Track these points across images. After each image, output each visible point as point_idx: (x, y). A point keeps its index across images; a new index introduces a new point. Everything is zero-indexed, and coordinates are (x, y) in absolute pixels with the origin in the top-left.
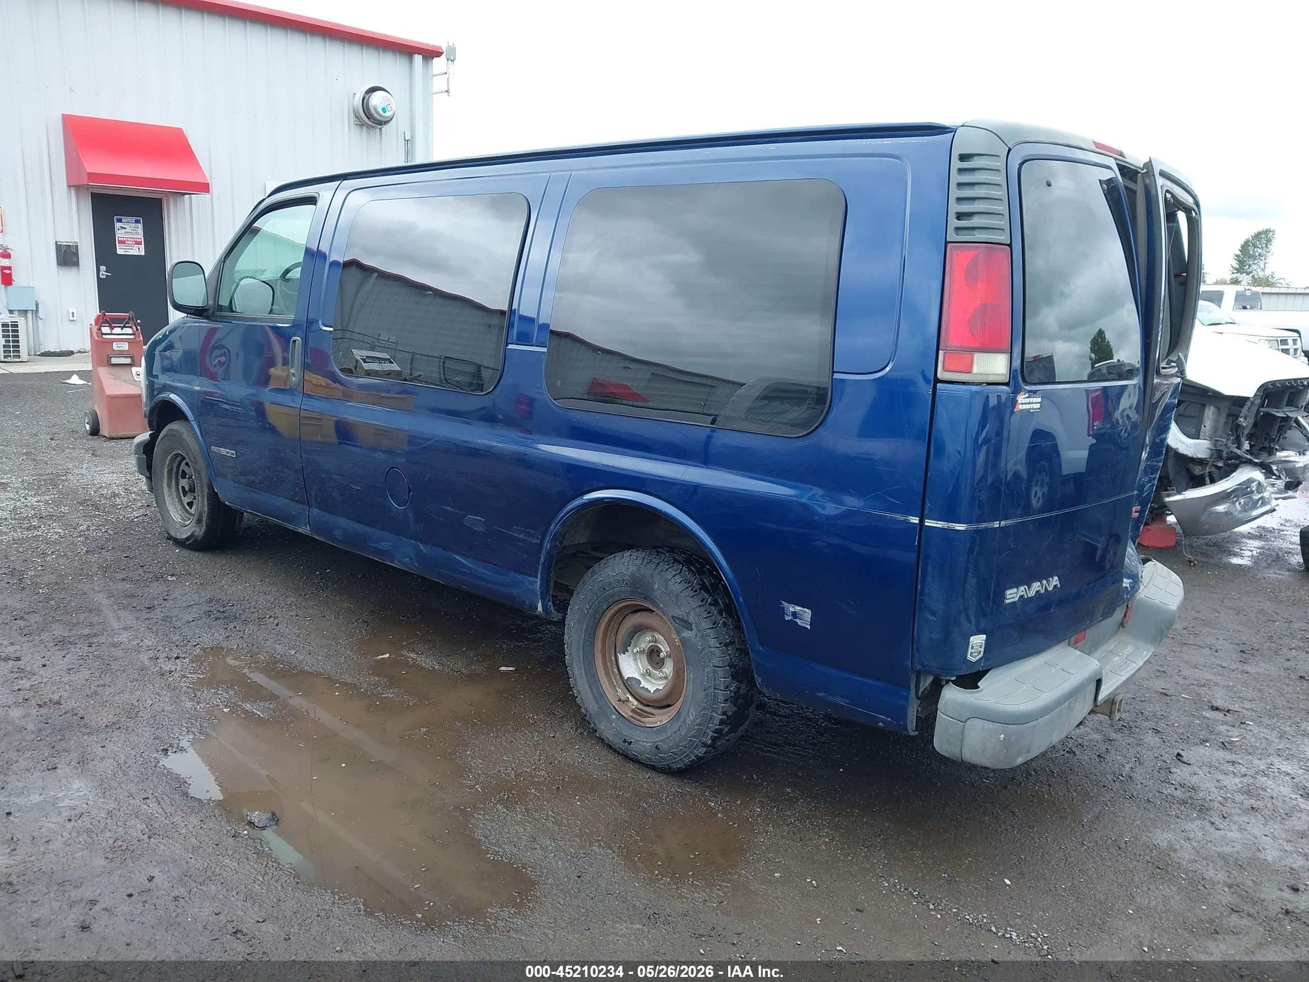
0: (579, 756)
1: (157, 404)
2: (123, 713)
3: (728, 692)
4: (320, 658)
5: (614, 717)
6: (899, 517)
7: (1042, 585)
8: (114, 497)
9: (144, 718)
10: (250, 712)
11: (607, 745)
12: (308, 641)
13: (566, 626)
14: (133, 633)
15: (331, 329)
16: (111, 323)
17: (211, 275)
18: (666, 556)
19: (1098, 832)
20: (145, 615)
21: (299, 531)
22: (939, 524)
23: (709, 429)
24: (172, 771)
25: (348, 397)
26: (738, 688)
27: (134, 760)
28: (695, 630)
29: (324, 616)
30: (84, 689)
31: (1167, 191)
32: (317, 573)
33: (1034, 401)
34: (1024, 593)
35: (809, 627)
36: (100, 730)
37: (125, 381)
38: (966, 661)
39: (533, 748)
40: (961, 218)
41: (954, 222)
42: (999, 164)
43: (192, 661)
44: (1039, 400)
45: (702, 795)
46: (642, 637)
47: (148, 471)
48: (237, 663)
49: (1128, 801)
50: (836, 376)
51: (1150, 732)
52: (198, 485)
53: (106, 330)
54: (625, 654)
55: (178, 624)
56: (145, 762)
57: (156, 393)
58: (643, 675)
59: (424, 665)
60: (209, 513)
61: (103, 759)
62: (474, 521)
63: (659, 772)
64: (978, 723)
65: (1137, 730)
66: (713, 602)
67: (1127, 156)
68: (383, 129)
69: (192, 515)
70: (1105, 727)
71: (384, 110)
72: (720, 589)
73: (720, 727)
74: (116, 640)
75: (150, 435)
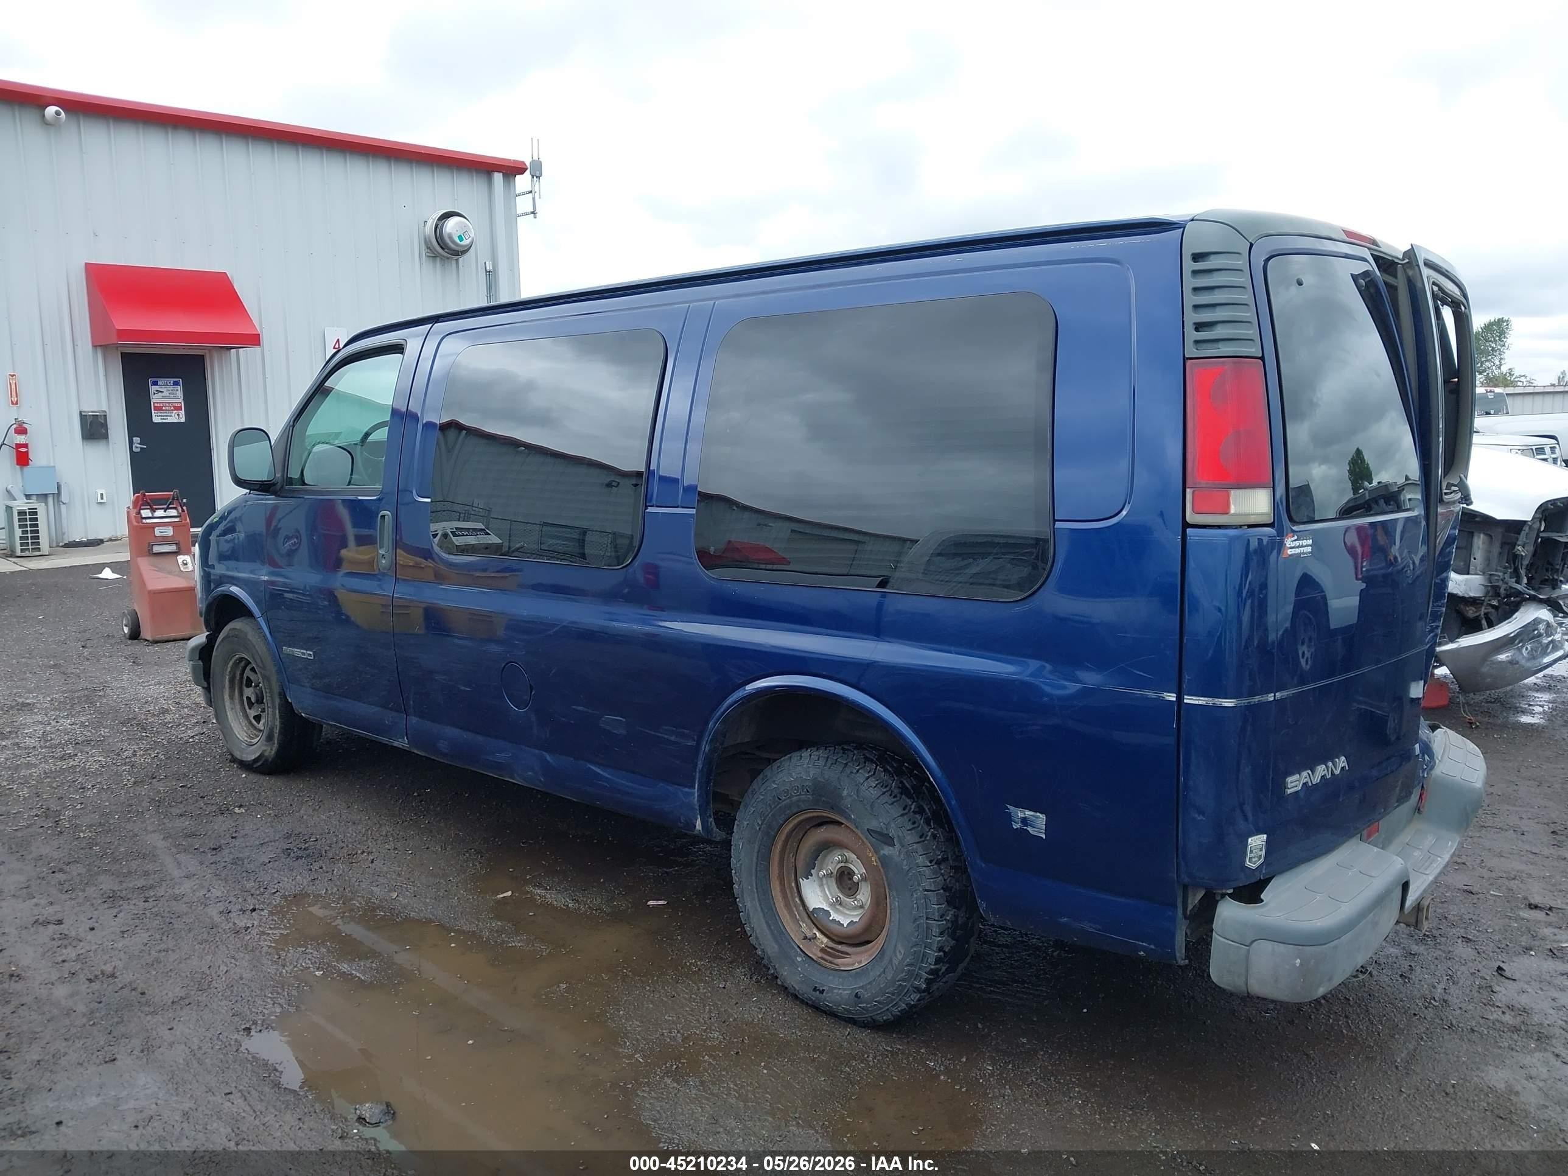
0: (758, 1010)
1: (215, 599)
2: (192, 984)
3: (944, 922)
4: (428, 901)
5: (799, 959)
6: (1152, 694)
7: (1327, 767)
8: (163, 713)
9: (219, 990)
10: (348, 974)
11: (792, 994)
12: (412, 880)
13: (733, 847)
14: (197, 882)
15: (429, 500)
16: (152, 505)
17: (278, 441)
18: (854, 755)
19: (1417, 1074)
20: (210, 857)
21: (395, 745)
22: (1202, 701)
23: (879, 595)
24: (258, 1056)
25: (439, 578)
26: (956, 916)
27: (210, 1045)
28: (897, 846)
29: (427, 848)
30: (143, 956)
31: (1434, 283)
32: (415, 794)
33: (1304, 544)
34: (1308, 779)
35: (1044, 836)
36: (166, 1007)
37: (170, 573)
38: (1244, 868)
39: (700, 1003)
40: (1200, 329)
41: (1192, 335)
42: (1241, 262)
43: (271, 913)
44: (1310, 542)
45: (918, 1052)
46: (829, 857)
47: (205, 680)
48: (327, 912)
49: (1447, 1032)
50: (1058, 525)
51: (1459, 941)
52: (268, 694)
53: (146, 513)
54: (808, 879)
55: (251, 867)
56: (223, 1046)
57: (213, 586)
58: (832, 905)
59: (555, 903)
60: (280, 728)
61: (171, 1045)
62: (613, 722)
63: (861, 1027)
64: (1266, 947)
65: (1443, 939)
66: (917, 810)
67: (1380, 245)
68: (461, 260)
69: (260, 731)
70: (1403, 938)
71: (460, 237)
72: (924, 793)
73: (937, 966)
74: (177, 892)
75: (207, 637)
